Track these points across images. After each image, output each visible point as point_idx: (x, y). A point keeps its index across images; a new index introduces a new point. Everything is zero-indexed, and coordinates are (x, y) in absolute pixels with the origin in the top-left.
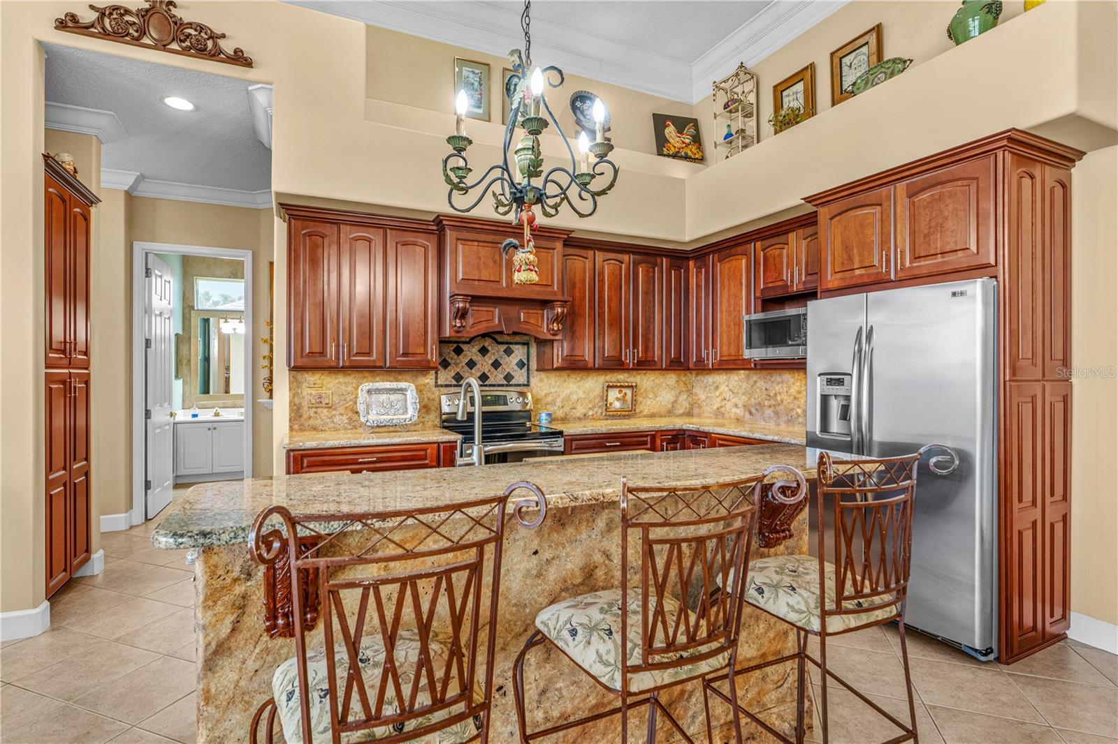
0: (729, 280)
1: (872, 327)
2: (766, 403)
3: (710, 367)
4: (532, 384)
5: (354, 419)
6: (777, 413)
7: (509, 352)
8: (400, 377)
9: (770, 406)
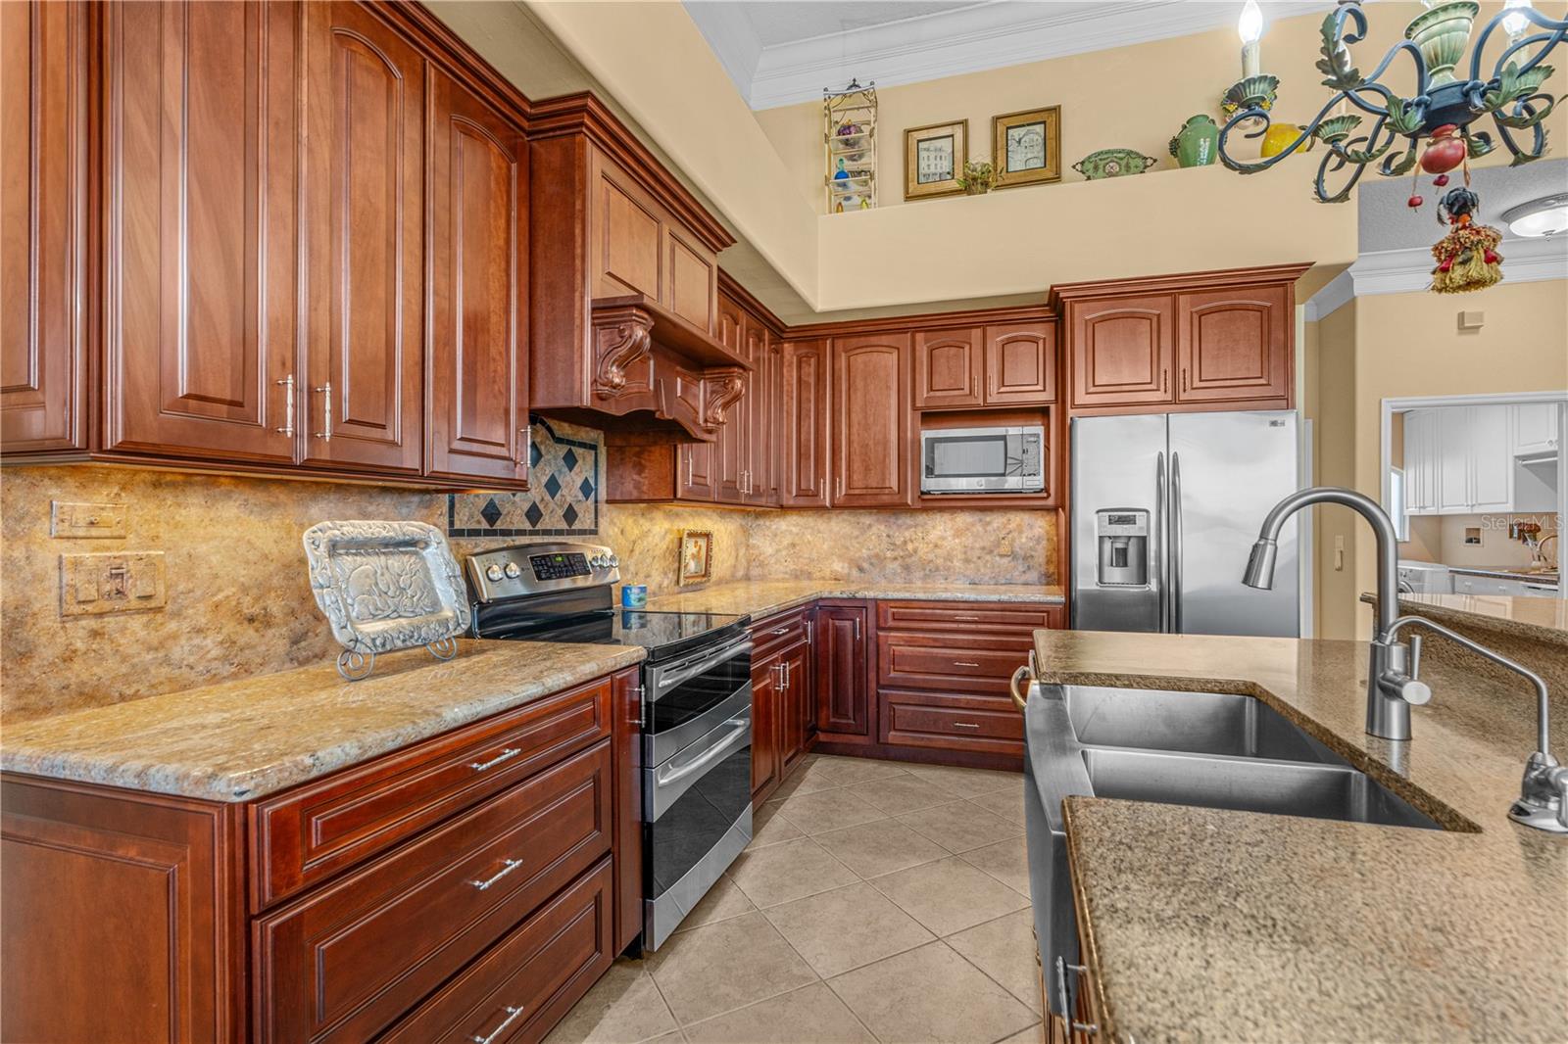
0: (865, 379)
1: (1176, 454)
2: (889, 554)
3: (828, 504)
4: (601, 529)
5: (242, 641)
6: (907, 568)
7: (570, 461)
8: (371, 509)
9: (895, 559)
